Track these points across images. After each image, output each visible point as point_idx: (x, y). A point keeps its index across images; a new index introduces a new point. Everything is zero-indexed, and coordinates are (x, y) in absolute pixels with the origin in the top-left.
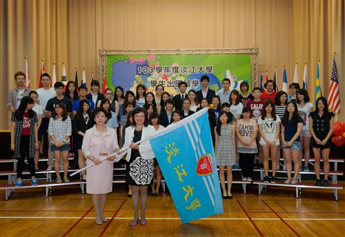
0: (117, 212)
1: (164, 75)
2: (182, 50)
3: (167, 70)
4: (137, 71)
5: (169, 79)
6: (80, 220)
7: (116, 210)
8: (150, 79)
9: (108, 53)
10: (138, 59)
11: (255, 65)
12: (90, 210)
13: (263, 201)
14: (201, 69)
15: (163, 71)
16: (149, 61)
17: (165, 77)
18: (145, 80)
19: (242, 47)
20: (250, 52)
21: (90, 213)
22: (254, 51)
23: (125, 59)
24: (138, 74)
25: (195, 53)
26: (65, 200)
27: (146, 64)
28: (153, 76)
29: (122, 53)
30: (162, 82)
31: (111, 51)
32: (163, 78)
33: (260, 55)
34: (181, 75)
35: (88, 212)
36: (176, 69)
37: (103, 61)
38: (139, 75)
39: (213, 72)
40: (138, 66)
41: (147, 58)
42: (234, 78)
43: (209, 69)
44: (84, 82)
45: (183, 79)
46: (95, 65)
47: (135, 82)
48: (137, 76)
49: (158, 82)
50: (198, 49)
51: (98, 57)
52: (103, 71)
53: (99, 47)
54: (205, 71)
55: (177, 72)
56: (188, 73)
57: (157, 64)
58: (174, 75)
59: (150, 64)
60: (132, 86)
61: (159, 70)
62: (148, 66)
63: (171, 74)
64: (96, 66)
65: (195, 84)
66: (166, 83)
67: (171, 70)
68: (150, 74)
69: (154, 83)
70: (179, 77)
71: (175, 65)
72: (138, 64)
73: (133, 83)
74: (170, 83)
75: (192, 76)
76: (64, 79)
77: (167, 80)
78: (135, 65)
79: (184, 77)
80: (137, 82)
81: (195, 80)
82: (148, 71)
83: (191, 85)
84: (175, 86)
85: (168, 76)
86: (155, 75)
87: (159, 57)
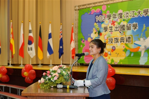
1: (113, 21)
3: (115, 16)
4: (96, 19)
5: (116, 24)
8: (103, 26)
10: (96, 10)
14: (139, 12)
15: (112, 18)
16: (103, 10)
17: (113, 23)
18: (100, 26)
23: (88, 11)
24: (95, 22)
28: (105, 23)
30: (111, 27)
32: (112, 24)
34: (124, 20)
36: (121, 15)
38: (97, 22)
39: (148, 14)
40: (96, 16)
43: (146, 12)
44: (50, 32)
45: (125, 23)
47: (94, 29)
48: (95, 24)
49: (108, 28)
54: (143, 14)
55: (121, 17)
56: (130, 18)
57: (108, 12)
58: (119, 21)
59: (103, 13)
60: (92, 32)
61: (109, 17)
62: (102, 15)
63: (117, 20)
65: (135, 27)
66: (114, 28)
67: (117, 16)
68: (103, 21)
69: (106, 29)
70: (123, 22)
71: (120, 11)
72: (96, 14)
73: (93, 30)
74: (117, 28)
75: (132, 20)
76: (30, 32)
77: (114, 25)
78: (94, 15)
79: (127, 21)
80: (95, 29)
81: (134, 23)
82: (102, 19)
83: (132, 28)
84: (120, 30)
85: (115, 22)
86: (107, 22)
87: (109, 6)
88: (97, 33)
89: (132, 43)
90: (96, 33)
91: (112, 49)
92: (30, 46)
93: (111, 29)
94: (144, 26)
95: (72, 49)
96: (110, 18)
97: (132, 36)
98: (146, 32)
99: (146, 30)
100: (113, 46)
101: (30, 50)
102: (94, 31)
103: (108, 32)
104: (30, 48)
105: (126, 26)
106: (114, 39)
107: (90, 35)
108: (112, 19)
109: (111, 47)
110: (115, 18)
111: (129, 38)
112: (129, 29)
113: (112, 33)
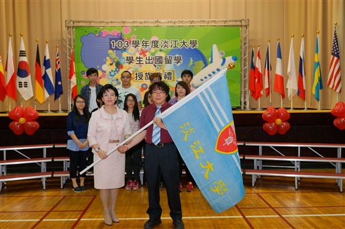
0: (85, 212)
1: (142, 50)
2: (162, 21)
3: (145, 44)
4: (111, 45)
5: (148, 54)
6: (39, 222)
7: (84, 209)
8: (125, 55)
9: (75, 24)
10: (112, 31)
11: (245, 39)
12: (51, 210)
13: (258, 194)
14: (184, 43)
15: (141, 45)
16: (124, 33)
17: (143, 53)
18: (120, 56)
19: (230, 18)
20: (239, 23)
21: (52, 213)
22: (243, 23)
23: (96, 31)
24: (111, 48)
25: (177, 24)
26: (22, 198)
27: (120, 38)
28: (129, 51)
29: (92, 24)
30: (140, 58)
31: (79, 22)
32: (140, 54)
33: (251, 28)
34: (161, 51)
35: (49, 212)
36: (155, 44)
37: (69, 33)
38: (113, 50)
39: (197, 46)
40: (111, 40)
41: (122, 30)
42: (222, 54)
43: (194, 43)
44: (48, 58)
45: (163, 55)
46: (60, 38)
47: (108, 58)
48: (110, 51)
49: (134, 58)
50: (181, 20)
51: (64, 29)
52: (70, 45)
53: (65, 17)
54: (188, 45)
55: (156, 46)
56: (170, 48)
57: (134, 38)
58: (153, 50)
59: (125, 37)
60: (104, 63)
61: (136, 44)
62: (123, 40)
63: (150, 49)
64: (62, 39)
65: (178, 60)
66: (144, 60)
67: (150, 44)
68: (125, 49)
69: (130, 60)
70: (159, 52)
71: (154, 38)
72: (111, 37)
73: (106, 60)
74: (149, 59)
75: (174, 51)
76: (22, 54)
77: (145, 55)
78: (108, 38)
79: (165, 52)
80: (111, 58)
81: (177, 55)
82: (123, 46)
83: (173, 61)
84: (154, 63)
85: (146, 52)
86: (132, 50)
87: (135, 29)
88: (114, 64)
89: (174, 80)
90: (111, 64)
91: (142, 87)
92: (23, 80)
93: (140, 61)
94: (192, 61)
95: (72, 86)
96: (137, 46)
97: (173, 71)
98: (194, 67)
99: (193, 65)
100: (143, 83)
101: (23, 86)
102: (109, 62)
103: (135, 64)
104: (23, 84)
105: (164, 59)
106: (144, 75)
107: (101, 67)
108: (140, 47)
109: (140, 85)
110: (146, 46)
111: (170, 74)
112: (168, 62)
113: (141, 66)
